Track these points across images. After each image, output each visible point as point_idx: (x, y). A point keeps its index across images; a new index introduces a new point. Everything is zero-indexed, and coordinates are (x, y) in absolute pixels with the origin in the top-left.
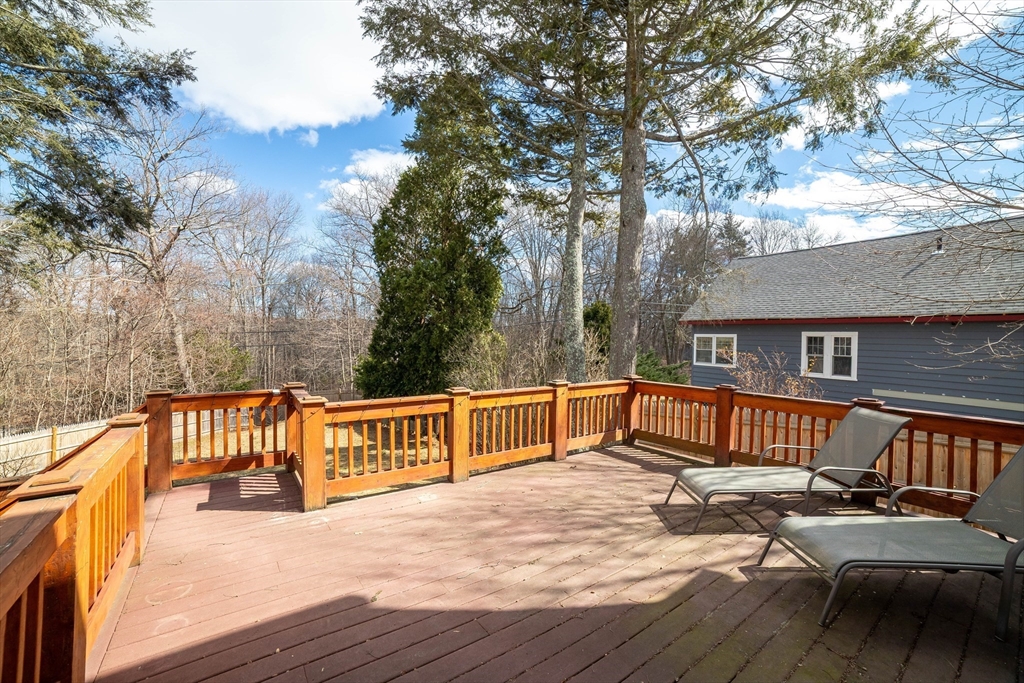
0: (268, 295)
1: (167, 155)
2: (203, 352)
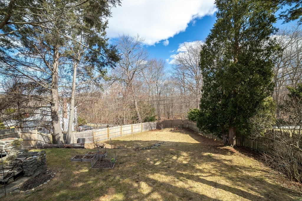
0: (159, 90)
1: (130, 51)
2: (142, 107)
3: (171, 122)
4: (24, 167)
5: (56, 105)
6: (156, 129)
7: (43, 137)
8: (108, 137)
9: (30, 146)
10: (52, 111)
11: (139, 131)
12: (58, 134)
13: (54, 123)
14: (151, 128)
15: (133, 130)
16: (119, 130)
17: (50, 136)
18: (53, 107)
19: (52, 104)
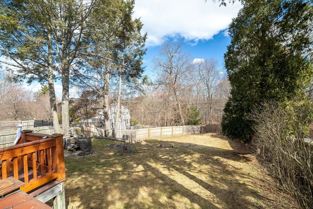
1: (173, 56)
3: (215, 127)
4: (80, 144)
5: (107, 107)
6: (199, 133)
7: (98, 131)
8: (149, 136)
9: (90, 136)
10: (104, 111)
11: (180, 133)
12: (108, 130)
13: (106, 121)
14: (194, 132)
15: (174, 132)
16: (159, 130)
17: (103, 130)
18: (105, 109)
19: (104, 107)
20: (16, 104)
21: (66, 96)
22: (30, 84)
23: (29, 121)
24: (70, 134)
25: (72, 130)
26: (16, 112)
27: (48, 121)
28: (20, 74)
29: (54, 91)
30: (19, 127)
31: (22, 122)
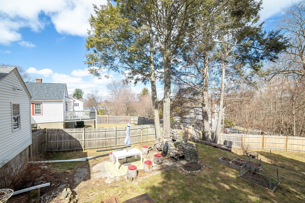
4: (184, 152)
5: (206, 105)
7: (196, 132)
10: (203, 111)
12: (208, 131)
13: (205, 122)
17: (201, 132)
18: (204, 108)
19: (203, 105)
20: (127, 103)
21: (168, 93)
22: (135, 85)
23: (135, 117)
24: (172, 137)
25: (175, 132)
26: (128, 109)
27: (148, 119)
28: (130, 76)
29: (155, 88)
30: (128, 126)
31: (131, 117)
